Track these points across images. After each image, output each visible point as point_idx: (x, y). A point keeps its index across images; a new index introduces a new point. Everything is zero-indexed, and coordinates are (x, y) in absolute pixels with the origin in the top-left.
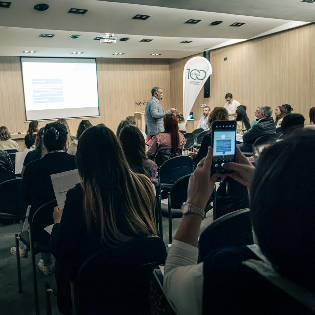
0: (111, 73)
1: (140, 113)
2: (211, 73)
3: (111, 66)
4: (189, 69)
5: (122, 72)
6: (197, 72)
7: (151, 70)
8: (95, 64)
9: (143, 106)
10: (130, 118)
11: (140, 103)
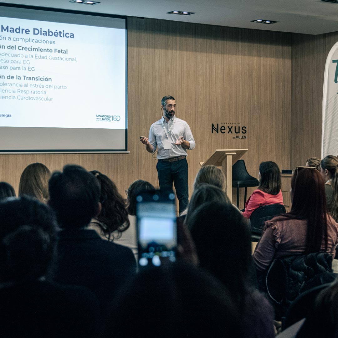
0: (160, 53)
1: (224, 152)
3: (160, 38)
5: (185, 53)
7: (250, 54)
8: (124, 31)
9: (228, 134)
10: (209, 172)
11: (223, 128)
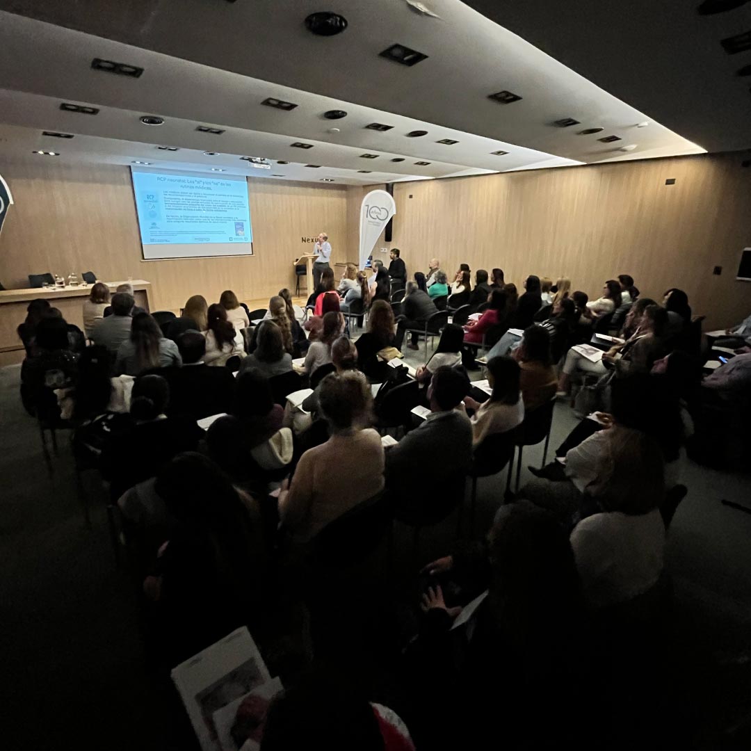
2: (395, 213)
4: (368, 206)
6: (377, 210)
